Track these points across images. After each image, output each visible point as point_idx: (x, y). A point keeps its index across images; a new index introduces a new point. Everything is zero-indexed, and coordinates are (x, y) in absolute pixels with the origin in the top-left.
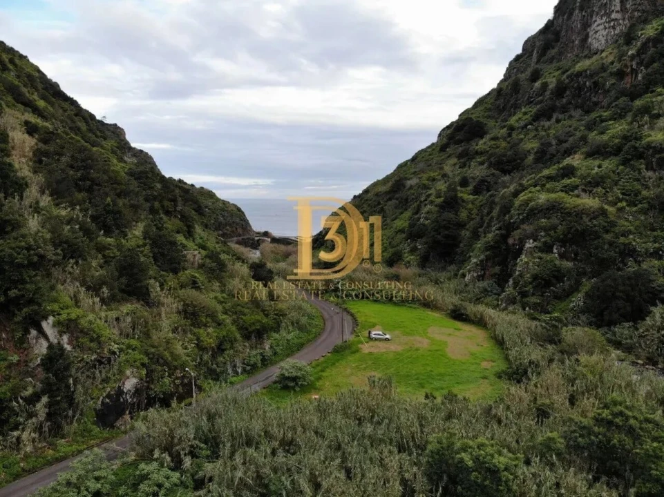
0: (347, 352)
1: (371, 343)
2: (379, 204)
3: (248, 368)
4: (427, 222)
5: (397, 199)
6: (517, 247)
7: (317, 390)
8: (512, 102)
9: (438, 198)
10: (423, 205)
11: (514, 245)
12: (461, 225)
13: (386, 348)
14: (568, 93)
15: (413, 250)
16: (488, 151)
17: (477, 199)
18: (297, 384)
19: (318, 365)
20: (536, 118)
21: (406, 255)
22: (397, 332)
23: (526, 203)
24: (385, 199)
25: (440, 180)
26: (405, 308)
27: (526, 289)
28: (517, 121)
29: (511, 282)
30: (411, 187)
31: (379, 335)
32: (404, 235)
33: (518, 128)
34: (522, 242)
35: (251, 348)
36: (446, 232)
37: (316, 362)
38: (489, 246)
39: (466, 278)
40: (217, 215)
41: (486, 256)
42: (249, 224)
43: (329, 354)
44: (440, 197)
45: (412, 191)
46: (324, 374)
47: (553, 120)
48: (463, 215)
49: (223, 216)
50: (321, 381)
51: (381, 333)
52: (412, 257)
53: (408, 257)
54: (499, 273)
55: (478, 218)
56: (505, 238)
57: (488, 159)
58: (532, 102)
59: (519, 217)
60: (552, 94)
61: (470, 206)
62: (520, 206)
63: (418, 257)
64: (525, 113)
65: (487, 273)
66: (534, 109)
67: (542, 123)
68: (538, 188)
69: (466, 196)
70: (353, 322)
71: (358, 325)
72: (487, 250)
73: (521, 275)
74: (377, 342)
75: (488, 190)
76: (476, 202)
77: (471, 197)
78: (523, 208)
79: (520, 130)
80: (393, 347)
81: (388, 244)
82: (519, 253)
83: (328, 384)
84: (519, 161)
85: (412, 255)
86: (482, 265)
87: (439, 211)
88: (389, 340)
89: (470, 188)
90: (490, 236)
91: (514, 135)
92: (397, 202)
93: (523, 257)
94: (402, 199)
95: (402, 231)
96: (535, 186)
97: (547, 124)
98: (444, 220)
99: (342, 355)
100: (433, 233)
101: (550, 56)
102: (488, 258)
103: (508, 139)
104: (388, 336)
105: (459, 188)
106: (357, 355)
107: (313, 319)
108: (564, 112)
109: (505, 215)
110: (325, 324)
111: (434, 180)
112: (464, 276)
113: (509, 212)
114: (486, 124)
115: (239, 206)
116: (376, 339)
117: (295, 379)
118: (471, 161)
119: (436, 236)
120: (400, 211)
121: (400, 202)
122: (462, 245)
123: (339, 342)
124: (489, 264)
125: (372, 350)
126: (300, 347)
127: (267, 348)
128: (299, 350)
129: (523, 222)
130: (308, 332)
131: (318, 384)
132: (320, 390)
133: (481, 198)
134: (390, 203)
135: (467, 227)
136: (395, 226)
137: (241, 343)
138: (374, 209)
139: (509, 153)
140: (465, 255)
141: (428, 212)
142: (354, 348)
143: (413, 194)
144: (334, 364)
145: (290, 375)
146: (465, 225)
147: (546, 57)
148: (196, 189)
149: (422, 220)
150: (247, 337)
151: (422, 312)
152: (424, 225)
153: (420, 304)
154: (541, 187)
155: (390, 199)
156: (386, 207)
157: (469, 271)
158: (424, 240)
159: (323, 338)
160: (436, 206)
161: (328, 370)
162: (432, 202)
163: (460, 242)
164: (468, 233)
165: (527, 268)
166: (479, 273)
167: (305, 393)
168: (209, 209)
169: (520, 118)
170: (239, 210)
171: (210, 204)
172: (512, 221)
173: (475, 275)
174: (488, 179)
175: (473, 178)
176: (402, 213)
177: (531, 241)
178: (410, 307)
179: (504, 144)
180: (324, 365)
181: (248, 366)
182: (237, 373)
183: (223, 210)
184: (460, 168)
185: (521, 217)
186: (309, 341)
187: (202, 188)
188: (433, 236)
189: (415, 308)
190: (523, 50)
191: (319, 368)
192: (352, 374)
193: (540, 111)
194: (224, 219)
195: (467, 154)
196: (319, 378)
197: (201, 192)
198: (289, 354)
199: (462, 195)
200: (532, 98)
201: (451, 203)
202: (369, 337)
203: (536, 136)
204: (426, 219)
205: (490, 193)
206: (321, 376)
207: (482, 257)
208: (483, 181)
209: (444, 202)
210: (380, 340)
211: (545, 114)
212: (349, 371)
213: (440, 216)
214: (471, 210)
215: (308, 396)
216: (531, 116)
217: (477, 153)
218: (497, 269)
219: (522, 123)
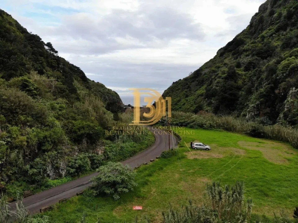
0: (174, 158)
1: (194, 152)
2: (187, 84)
3: (72, 171)
4: (217, 88)
5: (197, 81)
6: (283, 94)
7: (141, 198)
8: (259, 28)
9: (223, 74)
10: (213, 80)
11: (279, 93)
12: (239, 88)
13: (208, 155)
14: (295, 16)
15: (209, 104)
16: (250, 49)
17: (247, 73)
18: (116, 190)
19: (145, 169)
20: (278, 30)
21: (205, 107)
22: (214, 145)
23: (288, 65)
24: (190, 82)
25: (223, 67)
26: (213, 131)
27: (296, 118)
28: (266, 34)
29: (281, 115)
30: (205, 74)
31: (200, 145)
32: (203, 97)
33: (267, 37)
34: (286, 91)
35: (80, 151)
36: (230, 92)
37: (144, 166)
38: (262, 95)
39: (247, 117)
40: (105, 95)
41: (261, 102)
42: (121, 101)
43: (157, 160)
44: (224, 74)
45: (206, 75)
46: (151, 179)
47: (288, 30)
48: (240, 82)
49: (108, 96)
50: (146, 187)
51: (201, 144)
52: (209, 108)
53: (206, 108)
54: (269, 112)
55: (249, 84)
56: (273, 89)
57: (252, 53)
58: (273, 24)
59: (283, 75)
60: (285, 18)
61: (244, 77)
62: (283, 68)
63: (212, 108)
64: (270, 30)
65: (261, 112)
66: (275, 27)
67: (281, 33)
68: (293, 57)
69: (240, 72)
70: (176, 139)
71: (181, 139)
72: (261, 98)
73: (289, 111)
74: (199, 152)
75: (254, 68)
76: (247, 75)
77: (244, 73)
78: (286, 69)
79: (268, 37)
80: (215, 155)
81: (193, 103)
82: (285, 97)
83: (154, 190)
84: (271, 52)
85: (209, 107)
86: (258, 108)
87: (224, 81)
88: (209, 150)
89: (242, 68)
90: (262, 90)
91: (265, 40)
92: (197, 82)
93: (289, 99)
94: (200, 81)
95: (202, 95)
96: (291, 57)
97: (285, 33)
98: (228, 85)
99: (169, 160)
100: (222, 93)
101: (279, 4)
102: (261, 103)
103: (262, 42)
104: (207, 147)
105: (235, 68)
106: (183, 161)
107: (147, 136)
108: (293, 26)
109: (272, 75)
110: (155, 140)
111: (219, 67)
112: (245, 115)
113: (275, 72)
114: (245, 41)
115: (116, 92)
116: (197, 149)
117: (113, 185)
118: (241, 55)
119: (224, 95)
120: (200, 86)
121: (199, 82)
122: (240, 99)
123: (167, 150)
124: (263, 107)
125: (197, 157)
126: (133, 153)
127: (100, 153)
128: (131, 156)
129: (286, 77)
130: (142, 144)
131: (144, 190)
132: (144, 198)
133: (250, 72)
134: (193, 83)
135: (243, 89)
136: (197, 94)
137: (69, 146)
138: (184, 87)
139: (264, 48)
140: (244, 104)
141: (218, 83)
142: (180, 155)
143: (207, 77)
144: (161, 169)
145: (107, 179)
146: (241, 88)
147: (276, 5)
148: (95, 83)
149: (214, 87)
150: (77, 140)
151: (226, 133)
152: (216, 89)
153: (223, 129)
154: (295, 57)
155: (193, 81)
156: (191, 86)
157: (249, 112)
158: (216, 97)
159: (154, 147)
160: (222, 79)
161: (156, 174)
162: (220, 77)
163: (239, 98)
164: (243, 93)
165: (293, 106)
166: (256, 113)
167: (125, 201)
168: (101, 92)
169: (267, 32)
170: (116, 93)
171: (102, 90)
172: (278, 78)
173: (253, 114)
174: (254, 61)
175: (243, 63)
176: (200, 87)
177: (294, 88)
178: (217, 130)
179: (260, 45)
180: (152, 169)
181: (73, 168)
182: (60, 176)
183: (107, 93)
184: (234, 59)
185: (285, 75)
186: (141, 149)
187: (98, 83)
188: (222, 95)
189: (220, 131)
190: (259, 10)
191: (147, 172)
192: (181, 179)
193: (280, 27)
194: (109, 98)
195: (238, 52)
196: (145, 183)
197: (98, 84)
198: (121, 159)
199: (238, 71)
200: (273, 21)
201: (232, 76)
202: (192, 147)
203: (279, 39)
204: (217, 86)
205: (255, 69)
206: (148, 180)
207: (258, 102)
208: (250, 63)
209: (227, 75)
210: (201, 149)
211: (283, 28)
212: (177, 176)
213: (226, 83)
214: (244, 79)
215: (129, 207)
216: (274, 30)
217: (244, 51)
218: (268, 110)
219: (269, 34)
